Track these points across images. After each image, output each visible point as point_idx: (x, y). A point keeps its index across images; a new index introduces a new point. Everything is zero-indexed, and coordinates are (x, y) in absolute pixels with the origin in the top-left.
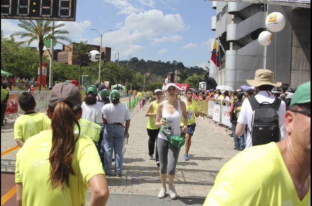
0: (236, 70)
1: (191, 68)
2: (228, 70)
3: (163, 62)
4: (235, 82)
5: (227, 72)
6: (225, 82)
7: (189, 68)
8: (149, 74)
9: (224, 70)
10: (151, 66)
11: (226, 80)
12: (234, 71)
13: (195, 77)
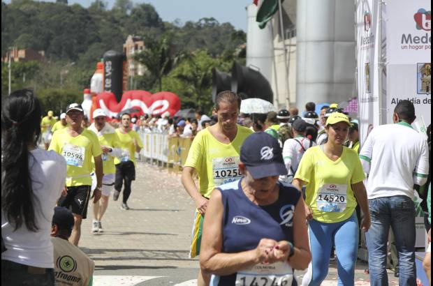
0: (331, 41)
1: (189, 25)
2: (306, 41)
3: (77, 6)
4: (330, 83)
5: (303, 47)
6: (297, 83)
7: (182, 24)
8: (22, 54)
9: (294, 41)
10: (30, 23)
11: (302, 77)
12: (325, 45)
13: (201, 64)
